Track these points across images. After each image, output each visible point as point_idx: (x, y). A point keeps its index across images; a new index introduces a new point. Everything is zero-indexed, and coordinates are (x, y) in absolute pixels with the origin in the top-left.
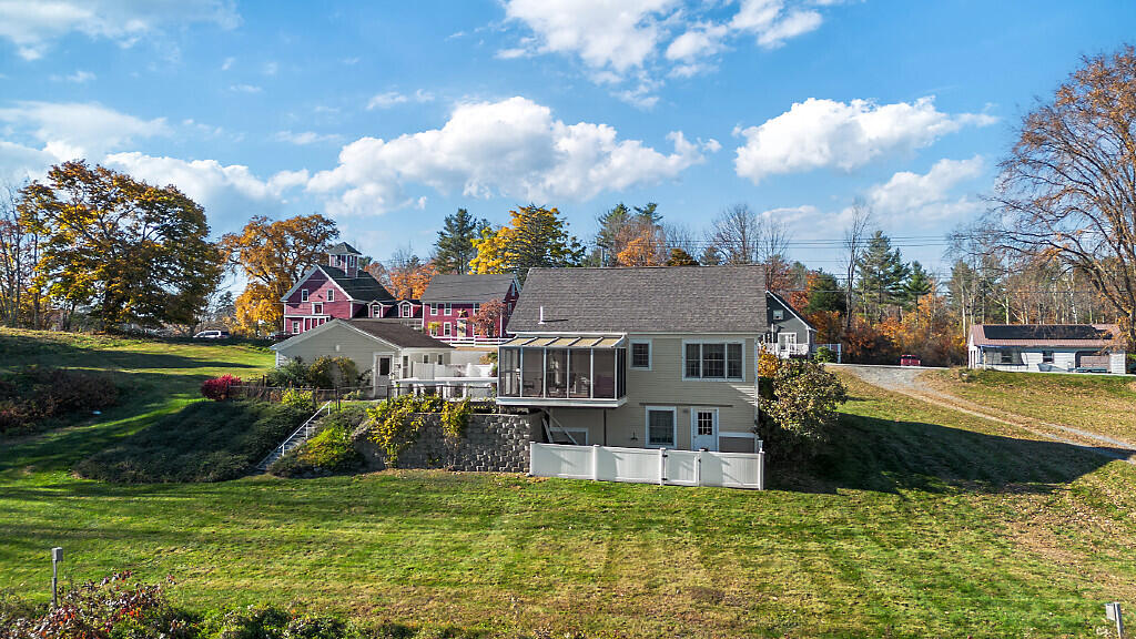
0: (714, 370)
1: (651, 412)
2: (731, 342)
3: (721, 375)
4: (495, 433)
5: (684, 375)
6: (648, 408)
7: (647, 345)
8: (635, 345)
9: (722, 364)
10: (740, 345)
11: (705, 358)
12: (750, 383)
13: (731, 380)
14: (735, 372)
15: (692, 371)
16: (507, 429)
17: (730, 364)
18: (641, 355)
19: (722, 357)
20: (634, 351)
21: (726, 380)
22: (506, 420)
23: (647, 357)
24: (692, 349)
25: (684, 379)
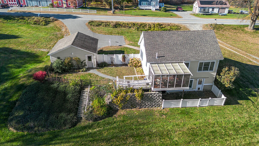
0: (206, 69)
2: (212, 61)
4: (151, 98)
5: (198, 70)
9: (208, 67)
10: (215, 62)
11: (204, 66)
12: (214, 72)
13: (210, 71)
14: (211, 69)
15: (200, 69)
16: (155, 97)
17: (210, 67)
19: (209, 65)
21: (208, 71)
22: (155, 94)
24: (201, 64)
25: (197, 72)
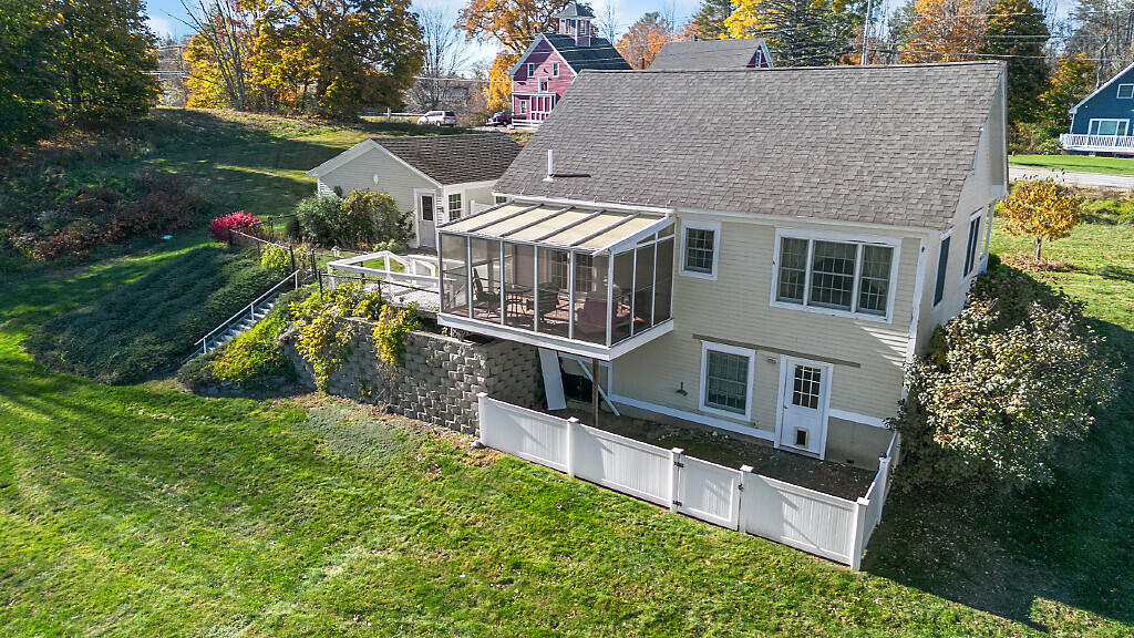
0: (834, 292)
1: (712, 355)
2: (871, 240)
3: (847, 303)
4: (441, 367)
5: (773, 295)
6: (708, 345)
7: (712, 233)
8: (691, 232)
9: (849, 284)
10: (890, 250)
11: (816, 266)
12: (900, 326)
13: (861, 316)
14: (874, 300)
15: (790, 289)
17: (865, 284)
18: (701, 248)
19: (850, 268)
20: (690, 243)
21: (852, 315)
23: (710, 255)
24: (792, 249)
25: (773, 303)
